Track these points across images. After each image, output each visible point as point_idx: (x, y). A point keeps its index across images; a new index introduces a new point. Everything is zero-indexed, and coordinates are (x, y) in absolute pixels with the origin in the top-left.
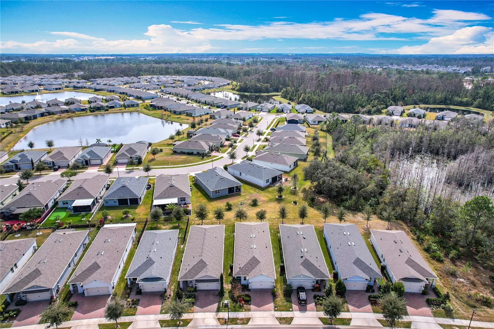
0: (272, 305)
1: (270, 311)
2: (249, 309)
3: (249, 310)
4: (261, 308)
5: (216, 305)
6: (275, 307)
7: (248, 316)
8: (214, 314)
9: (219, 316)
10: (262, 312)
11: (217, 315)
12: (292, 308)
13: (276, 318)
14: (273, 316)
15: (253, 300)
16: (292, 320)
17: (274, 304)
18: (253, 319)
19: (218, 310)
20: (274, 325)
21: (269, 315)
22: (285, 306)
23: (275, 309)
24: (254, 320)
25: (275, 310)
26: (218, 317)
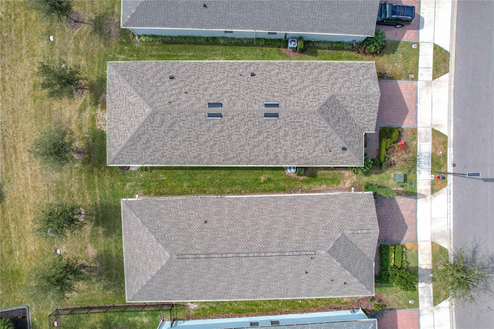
0: (402, 84)
1: (416, 88)
2: (412, 131)
3: (414, 132)
4: (408, 107)
5: (401, 201)
6: (408, 78)
7: (427, 133)
8: (420, 202)
9: (426, 190)
10: (419, 105)
11: (424, 196)
12: (410, 44)
13: (434, 78)
14: (428, 84)
15: (390, 124)
16: (441, 49)
17: (400, 79)
18: (436, 125)
19: (413, 194)
20: (450, 85)
21: (428, 92)
22: (406, 58)
23: (412, 79)
24: (438, 123)
25: (416, 79)
26: (429, 193)
